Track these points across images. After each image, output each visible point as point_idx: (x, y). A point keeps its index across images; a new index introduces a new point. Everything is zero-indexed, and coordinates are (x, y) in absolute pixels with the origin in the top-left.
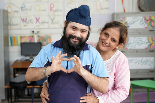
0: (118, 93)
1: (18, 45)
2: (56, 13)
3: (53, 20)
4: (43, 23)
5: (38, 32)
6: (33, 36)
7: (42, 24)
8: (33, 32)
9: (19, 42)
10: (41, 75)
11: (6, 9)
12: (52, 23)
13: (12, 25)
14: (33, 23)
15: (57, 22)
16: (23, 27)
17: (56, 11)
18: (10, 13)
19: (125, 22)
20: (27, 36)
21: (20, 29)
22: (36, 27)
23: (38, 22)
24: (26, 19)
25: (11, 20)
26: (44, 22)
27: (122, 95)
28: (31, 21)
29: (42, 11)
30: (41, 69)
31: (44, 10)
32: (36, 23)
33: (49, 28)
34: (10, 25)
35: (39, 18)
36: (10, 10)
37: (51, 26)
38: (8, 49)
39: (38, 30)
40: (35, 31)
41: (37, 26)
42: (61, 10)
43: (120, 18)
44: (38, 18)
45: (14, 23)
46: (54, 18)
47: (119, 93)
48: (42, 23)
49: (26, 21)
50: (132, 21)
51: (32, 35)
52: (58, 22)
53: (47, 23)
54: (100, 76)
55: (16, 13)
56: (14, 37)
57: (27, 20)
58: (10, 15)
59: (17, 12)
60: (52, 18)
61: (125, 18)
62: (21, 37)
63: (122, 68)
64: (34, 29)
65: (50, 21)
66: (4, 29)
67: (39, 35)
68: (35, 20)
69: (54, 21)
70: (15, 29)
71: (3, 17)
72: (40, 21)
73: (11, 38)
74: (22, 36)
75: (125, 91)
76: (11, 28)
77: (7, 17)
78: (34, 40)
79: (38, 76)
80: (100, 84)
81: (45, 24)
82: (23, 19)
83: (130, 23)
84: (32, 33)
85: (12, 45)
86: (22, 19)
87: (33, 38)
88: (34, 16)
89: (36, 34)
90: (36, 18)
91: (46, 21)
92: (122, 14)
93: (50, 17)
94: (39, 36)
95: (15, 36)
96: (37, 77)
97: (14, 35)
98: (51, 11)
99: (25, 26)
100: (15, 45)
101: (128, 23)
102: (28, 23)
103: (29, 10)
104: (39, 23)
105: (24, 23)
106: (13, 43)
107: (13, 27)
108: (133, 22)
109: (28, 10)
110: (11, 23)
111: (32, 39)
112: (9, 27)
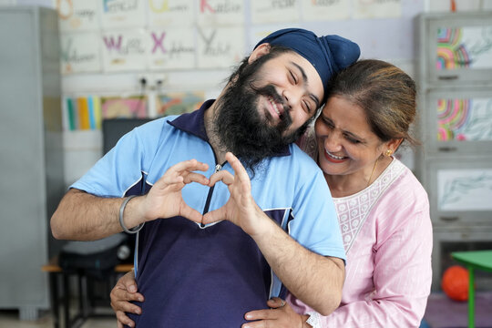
0: (381, 315)
1: (92, 127)
2: (222, 17)
3: (208, 42)
4: (177, 50)
5: (160, 82)
6: (142, 97)
7: (175, 55)
8: (144, 82)
9: (97, 117)
10: (108, 224)
11: (54, 5)
12: (208, 50)
13: (75, 59)
14: (141, 52)
15: (224, 48)
16: (108, 67)
17: (220, 9)
18: (65, 18)
19: (457, 45)
20: (125, 95)
21: (101, 72)
22: (153, 67)
23: (159, 50)
24: (120, 38)
25: (70, 42)
26: (181, 50)
27: (395, 324)
28: (135, 44)
29: (172, 9)
30: (110, 202)
31: (179, 8)
32: (154, 50)
33: (196, 69)
34: (67, 59)
35: (163, 35)
36: (64, 10)
37: (206, 62)
38: (61, 140)
39: (161, 77)
40: (151, 80)
41: (156, 62)
42: (237, 8)
43: (439, 31)
44: (159, 36)
45: (81, 52)
46: (213, 36)
47: (385, 315)
48: (174, 51)
49: (119, 46)
50: (483, 43)
51: (139, 92)
52: (228, 48)
53: (191, 50)
54: (318, 248)
55: (85, 20)
56: (81, 101)
57: (124, 43)
58: (65, 26)
59: (89, 14)
60: (208, 33)
61: (456, 31)
62: (103, 101)
63: (402, 230)
64: (148, 71)
65: (201, 46)
66: (44, 72)
67: (164, 91)
68: (151, 43)
69: (214, 45)
70: (82, 73)
71: (42, 33)
72: (167, 44)
73: (70, 103)
74: (106, 95)
75: (407, 311)
76: (69, 69)
77: (56, 33)
78: (147, 109)
79: (96, 223)
80: (313, 274)
81: (183, 55)
82: (109, 40)
83: (476, 50)
84: (140, 85)
85: (73, 127)
86: (105, 40)
87: (144, 103)
88: (146, 28)
89: (153, 89)
90: (154, 36)
91: (187, 45)
92: (444, 17)
93: (199, 30)
94: (161, 97)
95: (85, 96)
96: (93, 228)
97: (79, 94)
98: (202, 10)
99: (116, 61)
100: (83, 127)
101: (469, 47)
102: (127, 52)
103: (130, 8)
104: (164, 51)
105: (114, 54)
106: (78, 121)
107: (76, 67)
108: (486, 44)
109: (126, 6)
110: (71, 54)
111: (139, 106)
112: (64, 66)
